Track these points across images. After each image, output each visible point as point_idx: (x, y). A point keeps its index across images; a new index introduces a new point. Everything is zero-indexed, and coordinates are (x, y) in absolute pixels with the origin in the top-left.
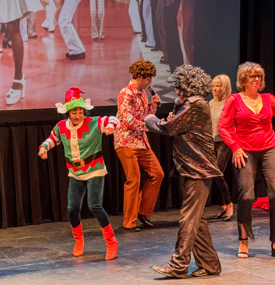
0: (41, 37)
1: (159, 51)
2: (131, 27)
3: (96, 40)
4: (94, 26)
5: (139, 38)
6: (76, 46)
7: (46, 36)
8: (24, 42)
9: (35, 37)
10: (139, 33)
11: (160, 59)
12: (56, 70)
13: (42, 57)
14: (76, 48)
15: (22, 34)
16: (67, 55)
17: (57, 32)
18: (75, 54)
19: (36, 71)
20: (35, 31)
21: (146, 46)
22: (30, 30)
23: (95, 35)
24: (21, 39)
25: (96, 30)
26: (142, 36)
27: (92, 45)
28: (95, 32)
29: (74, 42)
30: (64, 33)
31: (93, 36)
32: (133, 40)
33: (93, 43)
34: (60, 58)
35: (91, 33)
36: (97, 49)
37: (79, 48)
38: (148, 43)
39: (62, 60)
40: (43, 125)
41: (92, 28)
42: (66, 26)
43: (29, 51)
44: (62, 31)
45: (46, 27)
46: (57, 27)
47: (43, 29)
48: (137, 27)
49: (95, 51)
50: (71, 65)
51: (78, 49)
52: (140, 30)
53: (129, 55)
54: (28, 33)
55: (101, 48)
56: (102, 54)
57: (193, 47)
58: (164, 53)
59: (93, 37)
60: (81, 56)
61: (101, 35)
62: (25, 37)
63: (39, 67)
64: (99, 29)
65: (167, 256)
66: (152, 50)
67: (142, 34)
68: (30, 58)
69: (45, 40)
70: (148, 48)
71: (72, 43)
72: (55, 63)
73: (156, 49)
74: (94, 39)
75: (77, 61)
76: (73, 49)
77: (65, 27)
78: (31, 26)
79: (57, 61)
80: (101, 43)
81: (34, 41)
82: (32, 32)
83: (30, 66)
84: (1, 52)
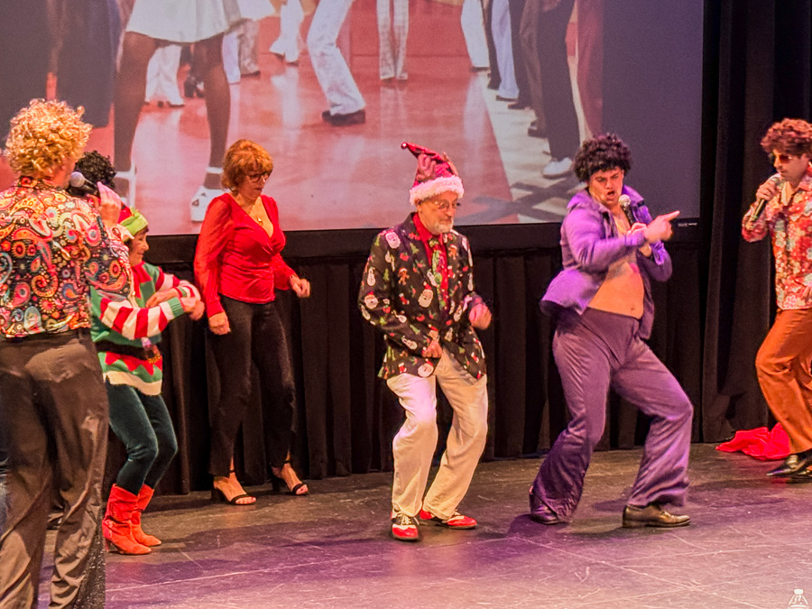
0: (269, 76)
1: (527, 109)
2: (467, 56)
3: (390, 82)
4: (384, 54)
5: (483, 80)
6: (346, 95)
7: (281, 72)
8: (232, 84)
9: (257, 74)
10: (485, 69)
11: (528, 126)
12: (299, 147)
13: (269, 119)
14: (344, 101)
15: (226, 67)
16: (326, 114)
17: (304, 65)
18: (343, 113)
20: (256, 62)
21: (499, 98)
22: (245, 59)
23: (386, 72)
24: (226, 79)
25: (390, 61)
26: (489, 75)
27: (382, 95)
28: (389, 65)
29: (343, 88)
30: (319, 66)
31: (384, 74)
32: (471, 86)
33: (382, 89)
34: (310, 122)
35: (378, 67)
36: (392, 103)
37: (353, 100)
38: (501, 92)
39: (313, 126)
41: (381, 57)
42: (326, 51)
43: (242, 104)
44: (315, 63)
45: (281, 53)
46: (305, 53)
47: (274, 57)
48: (479, 56)
49: (387, 107)
50: (333, 137)
51: (351, 102)
52: (487, 64)
53: (461, 118)
54: (240, 65)
55: (401, 102)
56: (403, 114)
57: (600, 103)
58: (537, 115)
59: (382, 78)
60: (356, 118)
61: (400, 73)
62: (233, 74)
64: (395, 58)
65: (538, 557)
66: (511, 107)
67: (489, 72)
68: (245, 120)
69: (278, 81)
70: (503, 102)
71: (335, 88)
72: (299, 132)
73: (519, 105)
74: (385, 80)
76: (338, 103)
77: (323, 54)
78: (247, 51)
79: (305, 127)
80: (401, 89)
81: (253, 82)
82: (249, 64)
84: (182, 106)
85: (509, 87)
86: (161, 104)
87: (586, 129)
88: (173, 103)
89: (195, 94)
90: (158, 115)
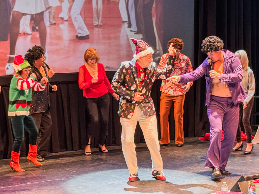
0: (59, 24)
1: (140, 34)
2: (121, 18)
3: (97, 26)
4: (95, 17)
5: (126, 25)
6: (83, 30)
7: (62, 23)
8: (47, 27)
9: (55, 24)
10: (126, 22)
12: (69, 47)
13: (59, 38)
15: (45, 22)
16: (77, 36)
17: (70, 21)
18: (82, 36)
19: (54, 47)
20: (54, 20)
21: (131, 31)
22: (51, 19)
23: (96, 23)
24: (45, 25)
25: (97, 19)
26: (128, 24)
27: (94, 30)
28: (96, 21)
29: (82, 28)
30: (75, 21)
31: (95, 24)
32: (122, 27)
33: (94, 28)
34: (72, 39)
35: (93, 21)
36: (97, 33)
37: (85, 32)
38: (132, 29)
39: (73, 40)
40: (61, 85)
41: (94, 18)
42: (76, 16)
43: (50, 33)
44: (73, 20)
45: (62, 17)
46: (70, 17)
47: (60, 18)
48: (125, 18)
50: (79, 43)
51: (84, 32)
52: (127, 20)
53: (119, 37)
54: (49, 21)
55: (100, 32)
56: (101, 36)
57: (162, 32)
58: (143, 36)
59: (94, 25)
60: (87, 37)
61: (100, 23)
62: (47, 24)
63: (57, 44)
64: (98, 18)
66: (135, 34)
67: (128, 23)
68: (51, 38)
69: (61, 26)
70: (132, 32)
71: (80, 28)
72: (68, 42)
73: (137, 33)
74: (95, 25)
75: (84, 41)
76: (81, 33)
77: (76, 18)
78: (52, 17)
79: (70, 40)
80: (100, 28)
81: (54, 26)
82: (52, 21)
83: (51, 44)
84: (31, 34)
85: (134, 27)
86: (24, 34)
87: (158, 40)
88: (28, 33)
89: (35, 30)
90: (23, 37)
